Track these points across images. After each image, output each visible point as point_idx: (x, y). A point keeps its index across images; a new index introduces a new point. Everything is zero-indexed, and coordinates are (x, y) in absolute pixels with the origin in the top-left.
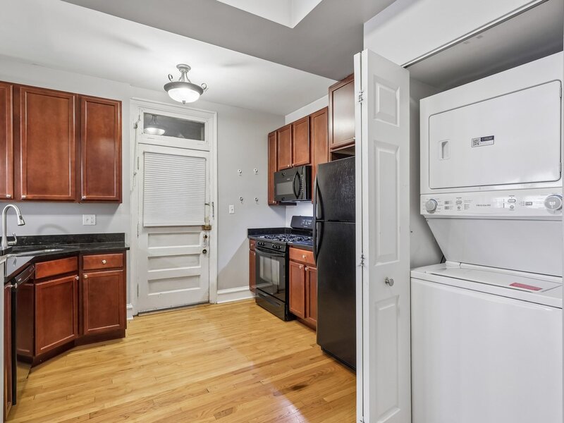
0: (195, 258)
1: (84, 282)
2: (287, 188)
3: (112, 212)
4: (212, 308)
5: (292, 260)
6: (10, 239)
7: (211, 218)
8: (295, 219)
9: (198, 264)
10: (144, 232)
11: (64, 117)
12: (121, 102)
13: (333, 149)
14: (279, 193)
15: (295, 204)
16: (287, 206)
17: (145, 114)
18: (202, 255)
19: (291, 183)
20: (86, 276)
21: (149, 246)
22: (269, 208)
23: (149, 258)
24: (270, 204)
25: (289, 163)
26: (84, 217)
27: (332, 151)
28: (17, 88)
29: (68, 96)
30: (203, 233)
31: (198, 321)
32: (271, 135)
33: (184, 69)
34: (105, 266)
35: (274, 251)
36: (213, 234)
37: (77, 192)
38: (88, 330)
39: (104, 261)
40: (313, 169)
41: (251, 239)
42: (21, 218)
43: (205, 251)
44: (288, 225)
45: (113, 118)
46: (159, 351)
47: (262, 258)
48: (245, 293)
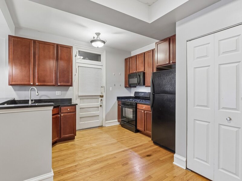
0: (97, 108)
1: (62, 117)
2: (135, 80)
4: (103, 128)
5: (138, 109)
6: (32, 101)
7: (103, 92)
8: (136, 93)
9: (98, 111)
10: (78, 98)
11: (52, 53)
12: (72, 47)
13: (157, 66)
14: (130, 83)
15: (136, 87)
16: (132, 88)
17: (79, 51)
18: (100, 107)
19: (137, 79)
20: (62, 115)
21: (80, 103)
22: (125, 89)
23: (80, 108)
24: (126, 87)
25: (135, 71)
26: (57, 92)
27: (157, 67)
28: (35, 41)
29: (53, 44)
30: (100, 98)
31: (101, 133)
32: (126, 60)
33: (98, 34)
34: (69, 111)
35: (130, 106)
36: (104, 99)
37: (56, 82)
38: (63, 136)
39: (69, 109)
40: (146, 73)
41: (118, 101)
43: (101, 106)
44: (133, 95)
45: (69, 53)
46: (91, 144)
47: (124, 108)
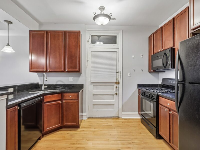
0: (112, 96)
1: (64, 104)
2: (159, 63)
3: (79, 76)
4: (119, 120)
5: (161, 105)
7: (119, 79)
8: (164, 79)
9: (113, 99)
10: (91, 84)
11: (61, 40)
12: (80, 31)
14: (154, 66)
15: (165, 72)
16: (160, 73)
17: (92, 36)
18: (115, 95)
19: (161, 60)
20: (64, 102)
21: (93, 90)
22: (149, 74)
23: (93, 95)
24: (150, 72)
25: (160, 49)
26: (70, 78)
28: (47, 32)
29: (62, 32)
30: (116, 85)
32: (150, 37)
33: (102, 8)
34: (71, 98)
36: (120, 86)
37: (65, 69)
38: (65, 123)
39: (70, 96)
40: (176, 50)
41: (139, 89)
42: (46, 78)
43: (116, 94)
44: (160, 83)
45: (77, 38)
47: (144, 100)
48: (136, 115)
